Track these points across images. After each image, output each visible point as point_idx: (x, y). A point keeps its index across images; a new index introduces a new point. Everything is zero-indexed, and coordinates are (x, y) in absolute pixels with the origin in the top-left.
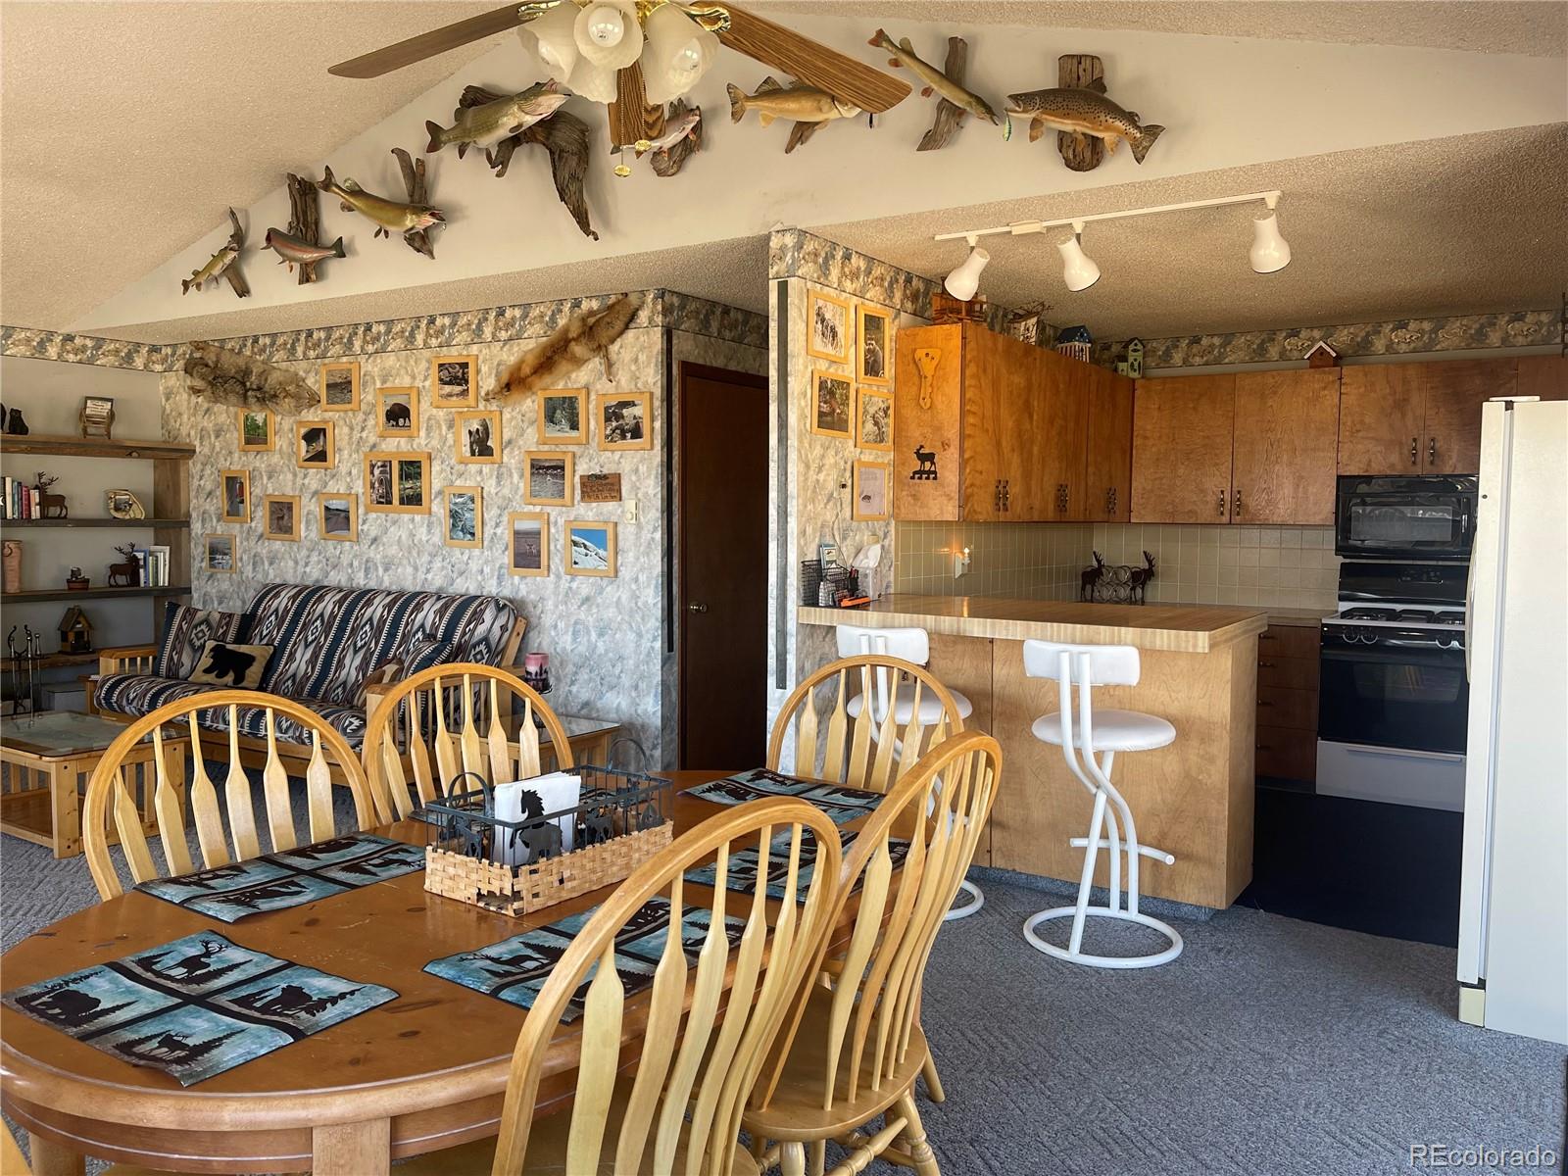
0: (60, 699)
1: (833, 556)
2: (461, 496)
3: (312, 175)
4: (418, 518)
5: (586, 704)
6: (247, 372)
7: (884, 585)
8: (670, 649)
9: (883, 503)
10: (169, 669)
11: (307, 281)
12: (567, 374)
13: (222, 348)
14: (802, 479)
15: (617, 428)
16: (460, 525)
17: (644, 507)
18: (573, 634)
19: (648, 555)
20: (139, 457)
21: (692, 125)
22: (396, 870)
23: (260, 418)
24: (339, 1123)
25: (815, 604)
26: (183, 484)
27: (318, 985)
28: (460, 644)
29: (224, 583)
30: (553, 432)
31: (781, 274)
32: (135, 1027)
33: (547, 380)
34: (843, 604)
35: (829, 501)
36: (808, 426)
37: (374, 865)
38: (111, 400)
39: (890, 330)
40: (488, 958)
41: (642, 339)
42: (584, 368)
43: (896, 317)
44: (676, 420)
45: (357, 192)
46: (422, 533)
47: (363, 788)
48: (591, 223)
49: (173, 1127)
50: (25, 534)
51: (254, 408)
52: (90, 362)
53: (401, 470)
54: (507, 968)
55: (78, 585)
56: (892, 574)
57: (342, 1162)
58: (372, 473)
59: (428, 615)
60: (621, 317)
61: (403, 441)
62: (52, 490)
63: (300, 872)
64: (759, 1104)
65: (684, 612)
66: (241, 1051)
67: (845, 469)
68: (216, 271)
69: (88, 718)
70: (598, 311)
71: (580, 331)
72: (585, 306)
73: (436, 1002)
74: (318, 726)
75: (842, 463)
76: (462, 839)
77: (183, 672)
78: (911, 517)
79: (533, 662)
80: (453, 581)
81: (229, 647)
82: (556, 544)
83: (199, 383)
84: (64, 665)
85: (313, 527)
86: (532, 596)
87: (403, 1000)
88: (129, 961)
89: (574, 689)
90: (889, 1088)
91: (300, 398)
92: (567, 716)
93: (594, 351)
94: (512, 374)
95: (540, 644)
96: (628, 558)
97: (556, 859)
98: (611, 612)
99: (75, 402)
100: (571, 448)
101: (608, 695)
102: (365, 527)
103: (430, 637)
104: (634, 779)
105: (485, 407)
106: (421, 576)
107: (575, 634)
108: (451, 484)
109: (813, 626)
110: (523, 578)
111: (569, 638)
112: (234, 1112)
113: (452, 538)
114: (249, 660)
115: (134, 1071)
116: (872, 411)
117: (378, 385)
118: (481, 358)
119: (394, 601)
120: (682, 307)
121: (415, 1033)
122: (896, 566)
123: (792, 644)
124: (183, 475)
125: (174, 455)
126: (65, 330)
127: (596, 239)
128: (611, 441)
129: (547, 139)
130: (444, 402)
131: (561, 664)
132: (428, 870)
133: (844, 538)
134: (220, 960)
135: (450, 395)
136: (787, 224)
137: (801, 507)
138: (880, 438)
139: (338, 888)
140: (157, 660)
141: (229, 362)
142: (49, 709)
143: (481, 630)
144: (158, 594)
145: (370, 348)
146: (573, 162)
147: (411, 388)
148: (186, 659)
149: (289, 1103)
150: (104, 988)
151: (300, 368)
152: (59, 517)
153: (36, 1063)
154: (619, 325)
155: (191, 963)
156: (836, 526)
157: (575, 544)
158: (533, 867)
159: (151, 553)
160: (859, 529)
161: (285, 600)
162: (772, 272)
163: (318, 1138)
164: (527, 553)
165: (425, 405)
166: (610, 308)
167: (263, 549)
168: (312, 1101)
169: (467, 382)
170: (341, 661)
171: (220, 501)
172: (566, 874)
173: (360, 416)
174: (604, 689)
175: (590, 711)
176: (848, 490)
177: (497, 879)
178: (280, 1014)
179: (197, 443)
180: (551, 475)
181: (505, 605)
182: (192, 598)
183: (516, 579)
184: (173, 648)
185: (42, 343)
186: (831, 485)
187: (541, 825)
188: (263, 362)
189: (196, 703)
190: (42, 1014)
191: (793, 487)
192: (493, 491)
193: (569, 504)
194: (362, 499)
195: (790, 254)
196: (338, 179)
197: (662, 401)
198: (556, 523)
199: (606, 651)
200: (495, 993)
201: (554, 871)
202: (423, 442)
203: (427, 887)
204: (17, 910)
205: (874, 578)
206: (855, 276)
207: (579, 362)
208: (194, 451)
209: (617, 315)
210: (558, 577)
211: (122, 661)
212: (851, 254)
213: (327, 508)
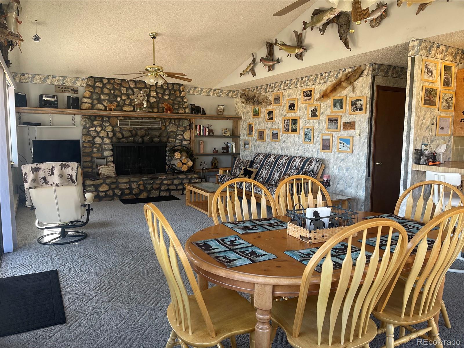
0: (211, 179)
1: (427, 147)
2: (308, 129)
3: (272, 41)
4: (296, 135)
5: (341, 191)
6: (254, 97)
7: (448, 158)
8: (369, 176)
9: (449, 130)
10: (234, 174)
11: (270, 71)
12: (341, 92)
13: (249, 90)
14: (416, 122)
15: (355, 107)
16: (307, 137)
17: (362, 132)
18: (338, 170)
19: (363, 147)
20: (229, 120)
21: (384, 10)
22: (280, 228)
23: (257, 109)
24: (260, 284)
25: (419, 164)
26: (239, 126)
27: (259, 251)
28: (305, 171)
29: (247, 152)
30: (335, 110)
31: (413, 55)
32: (219, 253)
33: (334, 94)
34: (429, 164)
35: (426, 129)
36: (420, 104)
37: (275, 226)
38: (224, 105)
39: (454, 70)
40: (301, 253)
41: (364, 79)
42: (346, 90)
43: (457, 66)
44: (374, 104)
45: (283, 45)
46: (297, 140)
47: (274, 206)
48: (349, 45)
49: (225, 277)
50: (204, 139)
51: (256, 106)
52: (219, 96)
53: (292, 122)
54: (305, 256)
55: (215, 152)
56: (451, 155)
57: (261, 293)
58: (284, 123)
59: (297, 163)
60: (358, 73)
61: (293, 114)
62: (211, 128)
63: (257, 225)
64: (379, 310)
65: (374, 165)
66: (240, 263)
67: (434, 119)
68: (248, 70)
69: (217, 184)
70: (351, 72)
71: (345, 78)
72: (347, 71)
73: (286, 261)
74: (264, 189)
75: (433, 116)
76: (297, 222)
77: (237, 174)
78: (460, 135)
79: (325, 177)
80: (305, 153)
81: (247, 169)
82: (335, 142)
83: (243, 100)
84: (212, 171)
85: (269, 138)
86: (327, 158)
87: (278, 259)
88: (219, 239)
89: (338, 186)
90: (425, 316)
91: (267, 103)
92: (335, 194)
93: (349, 84)
94: (324, 93)
95: (328, 172)
96: (356, 148)
97: (322, 230)
98: (350, 164)
99: (216, 107)
100: (340, 114)
101: (348, 189)
102: (282, 138)
103: (297, 169)
104: (347, 211)
105: (316, 103)
106: (296, 152)
107: (339, 170)
108: (305, 126)
109: (418, 171)
110: (324, 153)
111: (337, 171)
112: (238, 276)
113: (305, 141)
114: (252, 172)
115: (218, 263)
116: (446, 98)
117: (287, 98)
118: (315, 89)
119: (288, 158)
120: (379, 68)
121: (280, 267)
122: (453, 152)
123: (409, 176)
124: (239, 124)
125: (237, 119)
126: (214, 88)
127: (351, 50)
128: (353, 112)
129: (337, 21)
130: (305, 102)
131: (334, 179)
132: (288, 228)
133: (432, 142)
134: (238, 242)
135: (306, 100)
136: (416, 38)
137: (416, 132)
138: (449, 107)
139: (266, 230)
140: (232, 171)
141: (251, 94)
142: (209, 181)
143: (312, 167)
144: (232, 155)
145: (285, 88)
146: (345, 27)
147: (295, 98)
148: (238, 171)
149: (249, 276)
150: (213, 244)
151: (267, 94)
152: (212, 135)
153: (198, 257)
154: (357, 76)
155: (232, 242)
156: (429, 137)
157: (340, 143)
158: (315, 231)
159: (231, 144)
160: (438, 139)
161: (261, 157)
162: (409, 54)
163: (256, 286)
164: (326, 146)
165: (299, 103)
166: (355, 71)
167: (257, 144)
168: (255, 277)
169: (311, 96)
170: (274, 174)
171: (247, 131)
172: (324, 235)
173: (282, 107)
174: (347, 187)
175: (342, 193)
176: (435, 125)
177: (305, 233)
178: (250, 256)
179: (242, 116)
180: (334, 122)
181: (319, 161)
182: (240, 156)
183: (322, 153)
184: (235, 168)
185: (209, 92)
186: (428, 123)
187: (318, 220)
188: (258, 94)
189: (236, 181)
190: (201, 247)
191: (413, 125)
192: (317, 127)
193: (339, 131)
194: (281, 130)
195: (416, 48)
196: (279, 42)
197: (370, 98)
198: (335, 137)
199: (348, 175)
200: (301, 261)
201: (321, 233)
202: (298, 114)
203: (287, 233)
204: (199, 228)
205: (443, 156)
206: (441, 53)
207: (344, 88)
208: (242, 118)
209: (358, 72)
210: (335, 153)
211: (224, 171)
212: (440, 46)
213: (273, 133)
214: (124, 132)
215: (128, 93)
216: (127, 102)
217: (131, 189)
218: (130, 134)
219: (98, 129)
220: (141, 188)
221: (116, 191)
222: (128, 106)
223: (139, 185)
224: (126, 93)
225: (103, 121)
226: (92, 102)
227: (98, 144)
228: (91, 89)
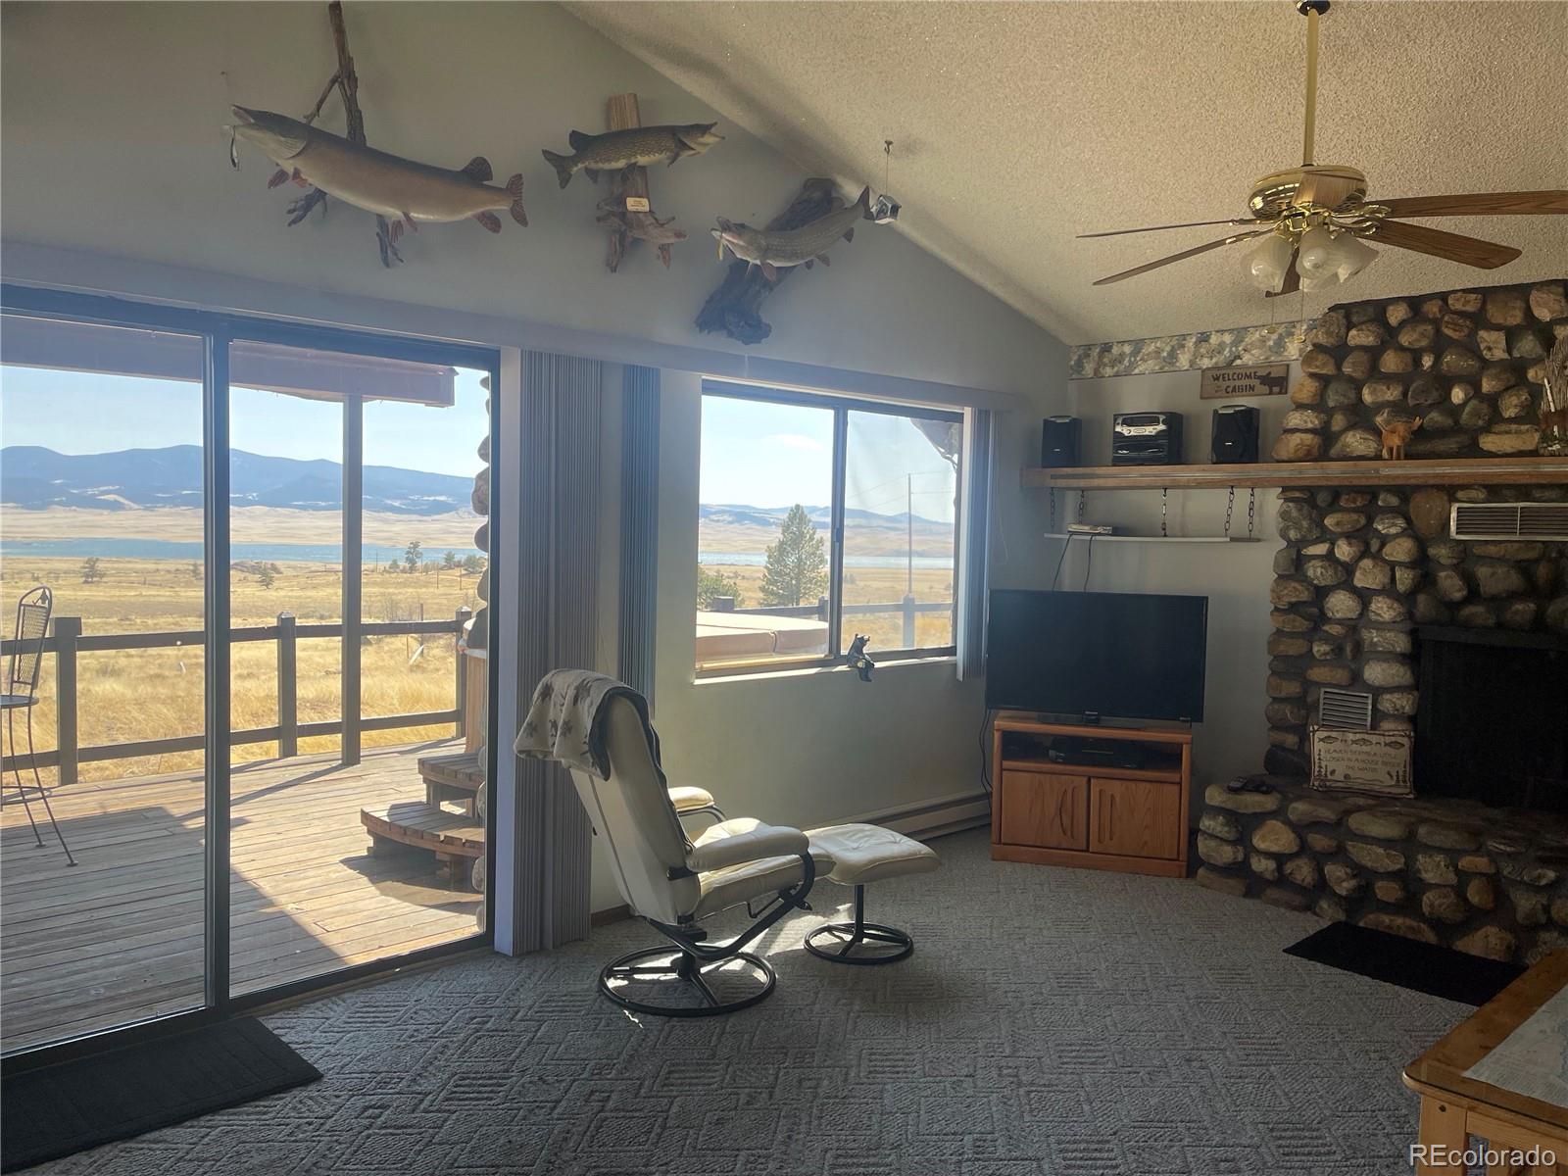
214: (1482, 572)
215: (1516, 354)
216: (1511, 407)
217: (1410, 882)
218: (1514, 581)
219: (1344, 551)
220: (1475, 894)
221: (1334, 871)
222: (1514, 427)
223: (1464, 878)
224: (1506, 356)
225: (1371, 512)
226: (1327, 424)
227: (1339, 622)
228: (1324, 365)
